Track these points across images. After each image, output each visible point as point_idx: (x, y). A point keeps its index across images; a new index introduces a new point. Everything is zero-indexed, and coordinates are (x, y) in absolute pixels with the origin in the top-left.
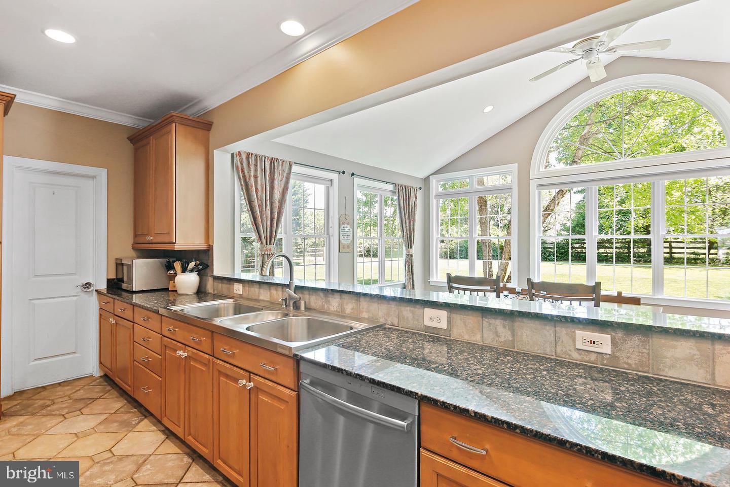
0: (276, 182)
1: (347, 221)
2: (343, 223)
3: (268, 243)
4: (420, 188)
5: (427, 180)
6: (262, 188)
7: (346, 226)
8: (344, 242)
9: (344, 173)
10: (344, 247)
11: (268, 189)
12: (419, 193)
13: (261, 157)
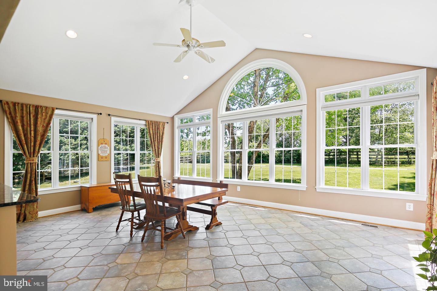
0: (39, 120)
1: (105, 142)
2: (102, 144)
3: (32, 156)
4: (168, 123)
5: (173, 118)
6: (27, 123)
7: (104, 145)
8: (103, 155)
9: (101, 114)
10: (102, 158)
11: (32, 123)
12: (166, 126)
13: (26, 105)
